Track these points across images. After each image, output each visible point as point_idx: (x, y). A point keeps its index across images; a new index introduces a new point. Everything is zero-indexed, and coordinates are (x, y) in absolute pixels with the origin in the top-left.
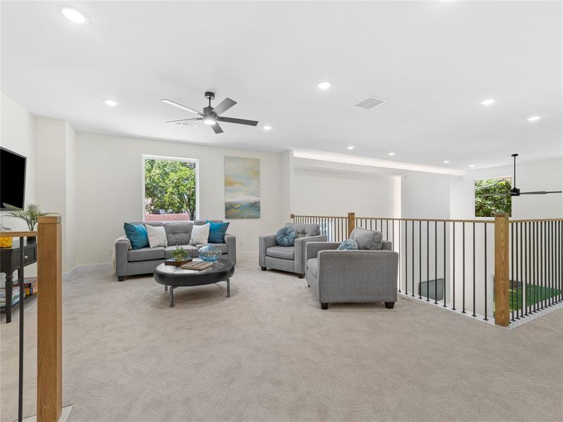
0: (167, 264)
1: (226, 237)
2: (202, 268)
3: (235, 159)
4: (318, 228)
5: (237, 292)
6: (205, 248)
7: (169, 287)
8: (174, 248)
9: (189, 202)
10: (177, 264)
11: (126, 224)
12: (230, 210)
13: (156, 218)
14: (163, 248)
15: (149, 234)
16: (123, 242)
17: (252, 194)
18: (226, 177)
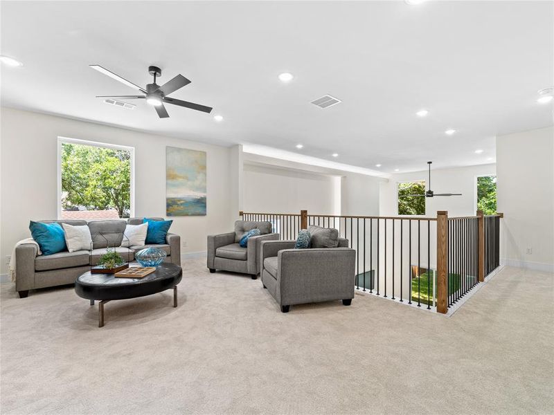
0: (94, 272)
1: (169, 237)
2: (143, 275)
3: (179, 150)
4: (271, 225)
5: (185, 300)
6: (145, 251)
7: (97, 302)
8: (103, 252)
9: (117, 197)
10: (109, 273)
11: (32, 223)
12: (172, 206)
13: (73, 216)
14: (87, 252)
15: (67, 235)
16: (27, 246)
17: (198, 189)
18: (168, 170)
